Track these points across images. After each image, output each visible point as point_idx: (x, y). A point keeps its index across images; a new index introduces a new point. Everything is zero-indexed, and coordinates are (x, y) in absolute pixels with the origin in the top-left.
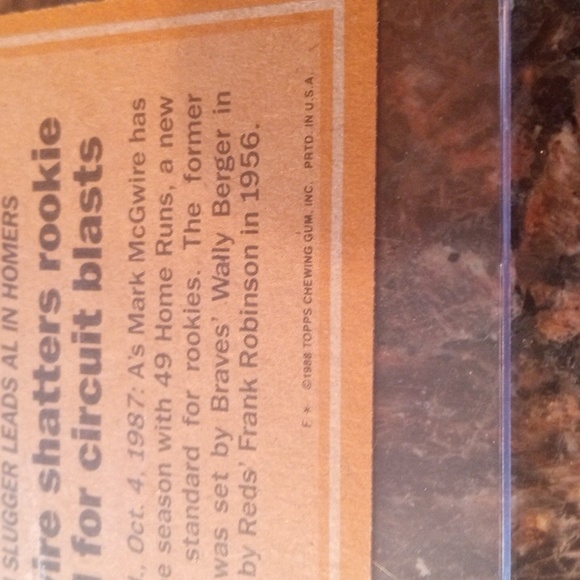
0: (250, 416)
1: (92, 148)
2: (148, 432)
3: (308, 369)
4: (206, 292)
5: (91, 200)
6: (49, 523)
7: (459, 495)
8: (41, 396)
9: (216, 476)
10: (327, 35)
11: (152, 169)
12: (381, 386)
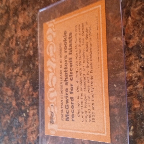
0: (92, 68)
1: (70, 34)
2: (79, 74)
3: (99, 59)
4: (85, 51)
5: (70, 41)
6: (67, 90)
7: (119, 73)
8: (65, 71)
9: (88, 78)
10: (99, 11)
11: (78, 35)
12: (108, 60)
